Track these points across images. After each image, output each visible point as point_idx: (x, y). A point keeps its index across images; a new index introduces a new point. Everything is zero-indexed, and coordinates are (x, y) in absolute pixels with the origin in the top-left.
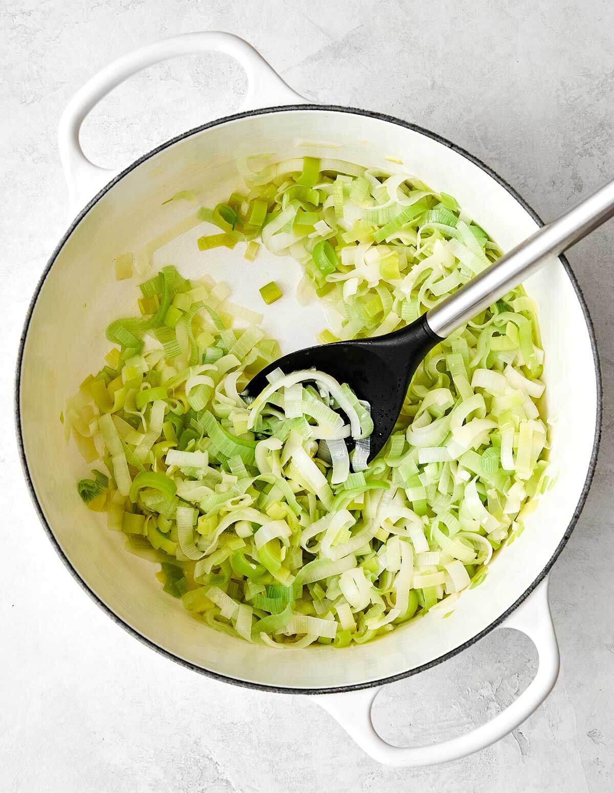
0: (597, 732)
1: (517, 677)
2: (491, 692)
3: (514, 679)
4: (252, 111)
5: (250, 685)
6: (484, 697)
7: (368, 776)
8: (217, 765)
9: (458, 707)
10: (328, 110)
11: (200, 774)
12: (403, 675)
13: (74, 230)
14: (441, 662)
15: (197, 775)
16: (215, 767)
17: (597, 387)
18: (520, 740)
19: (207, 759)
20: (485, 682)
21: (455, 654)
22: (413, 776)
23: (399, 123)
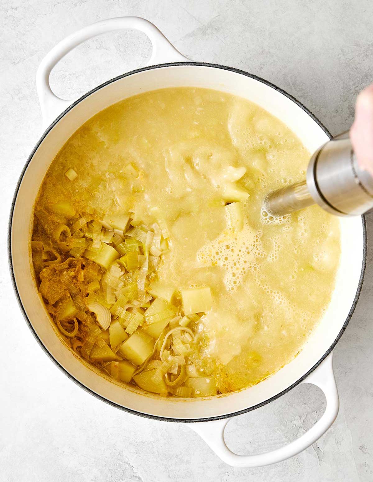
0: (365, 446)
1: (316, 413)
2: (300, 422)
3: (314, 414)
4: (155, 66)
5: (150, 417)
6: (295, 425)
7: (225, 474)
8: (133, 468)
9: (280, 431)
10: (201, 66)
11: (123, 473)
12: (243, 411)
13: (45, 137)
14: (267, 404)
15: (120, 474)
16: (131, 469)
17: (364, 236)
18: (318, 452)
19: (127, 464)
20: (296, 416)
21: (275, 399)
22: (253, 474)
23: (245, 74)
